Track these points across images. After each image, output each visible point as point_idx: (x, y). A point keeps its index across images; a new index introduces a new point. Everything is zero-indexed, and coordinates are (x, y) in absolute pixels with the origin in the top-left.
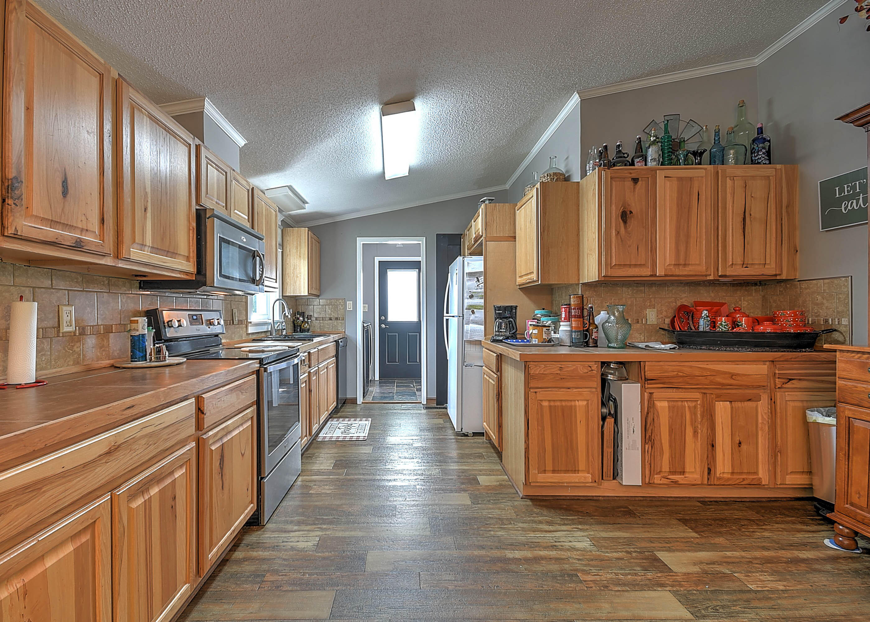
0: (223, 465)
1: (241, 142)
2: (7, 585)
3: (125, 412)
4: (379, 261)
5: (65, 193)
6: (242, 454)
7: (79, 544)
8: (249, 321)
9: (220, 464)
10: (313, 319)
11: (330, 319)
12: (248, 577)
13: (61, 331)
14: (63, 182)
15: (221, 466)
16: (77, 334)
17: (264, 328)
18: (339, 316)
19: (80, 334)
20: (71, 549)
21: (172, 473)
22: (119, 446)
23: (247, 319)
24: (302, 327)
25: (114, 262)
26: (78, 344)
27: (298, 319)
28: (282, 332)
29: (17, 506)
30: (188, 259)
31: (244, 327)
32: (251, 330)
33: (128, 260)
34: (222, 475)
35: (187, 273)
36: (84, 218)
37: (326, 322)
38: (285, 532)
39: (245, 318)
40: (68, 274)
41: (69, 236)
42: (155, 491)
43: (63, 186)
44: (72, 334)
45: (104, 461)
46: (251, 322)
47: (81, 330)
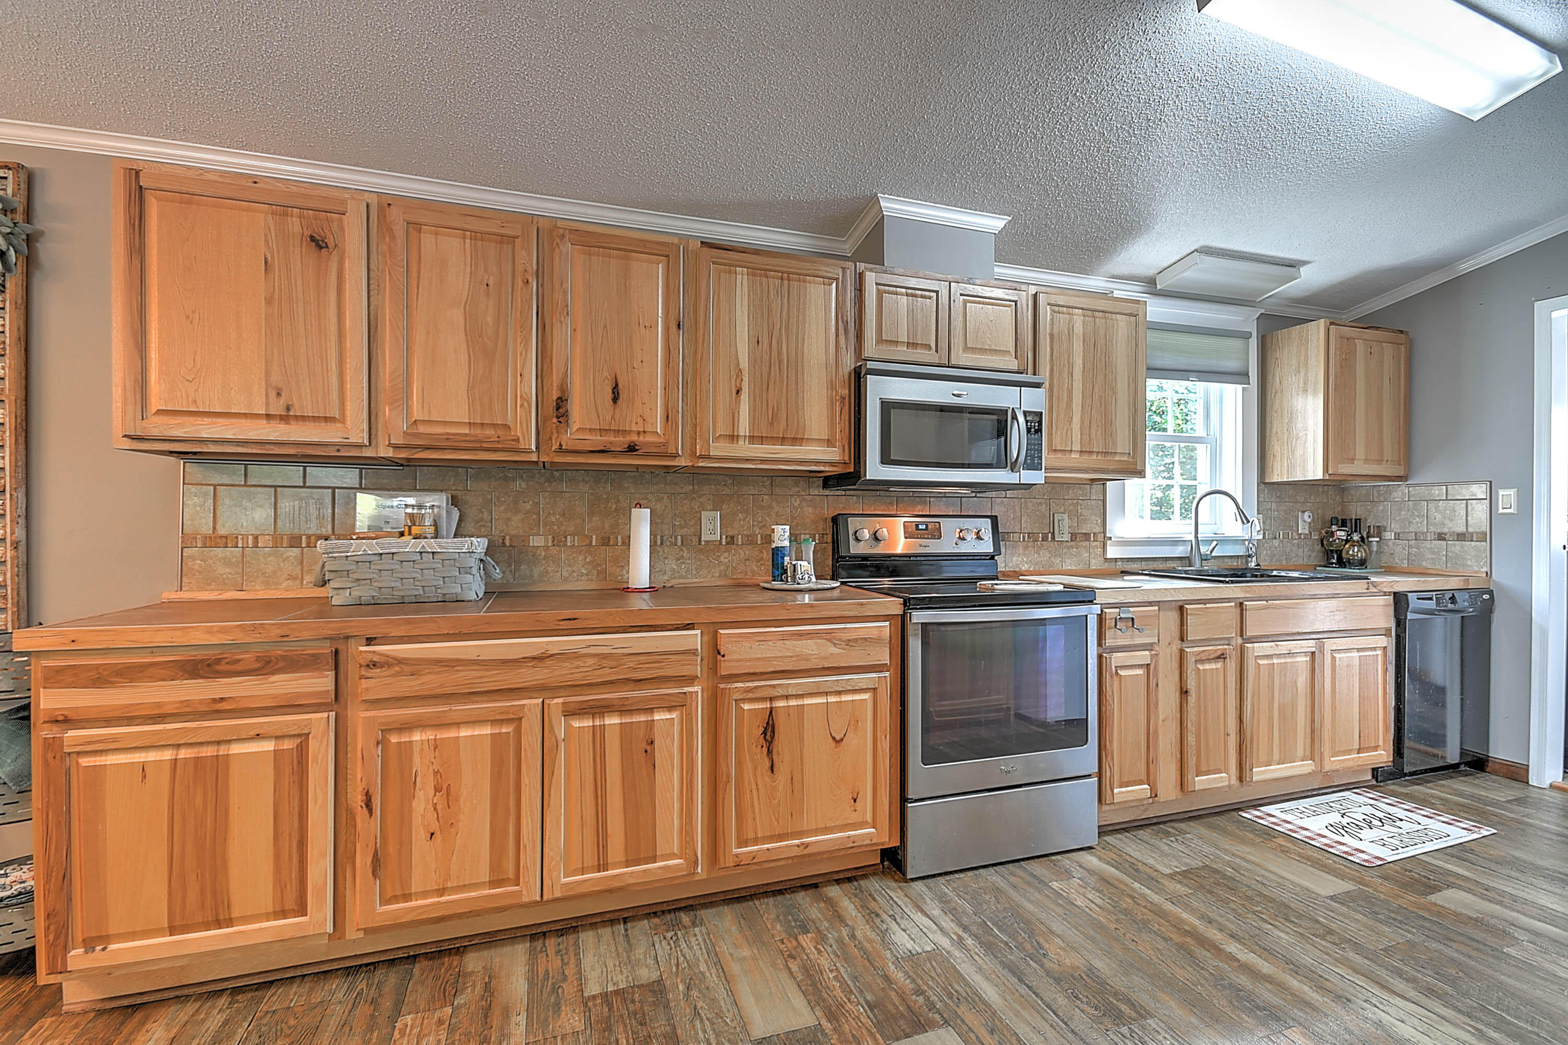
0: (773, 737)
1: (994, 223)
3: (562, 623)
5: (615, 399)
6: (834, 738)
7: (497, 731)
8: (1108, 535)
9: (765, 733)
10: (1389, 535)
11: (1441, 537)
13: (702, 539)
14: (614, 388)
15: (768, 737)
16: (724, 543)
17: (1180, 551)
18: (1470, 530)
19: (727, 543)
20: (489, 732)
21: (651, 710)
22: (552, 655)
23: (1104, 532)
24: (1344, 555)
25: (691, 461)
26: (726, 555)
27: (1332, 534)
28: (1247, 562)
30: (829, 443)
31: (1096, 547)
32: (1113, 552)
33: (708, 457)
34: (770, 752)
35: (831, 464)
36: (640, 420)
37: (1427, 544)
38: (917, 907)
39: (1098, 529)
40: (713, 477)
41: (620, 442)
42: (613, 720)
43: (614, 393)
44: (718, 543)
45: (530, 665)
46: (1110, 538)
47: (729, 539)
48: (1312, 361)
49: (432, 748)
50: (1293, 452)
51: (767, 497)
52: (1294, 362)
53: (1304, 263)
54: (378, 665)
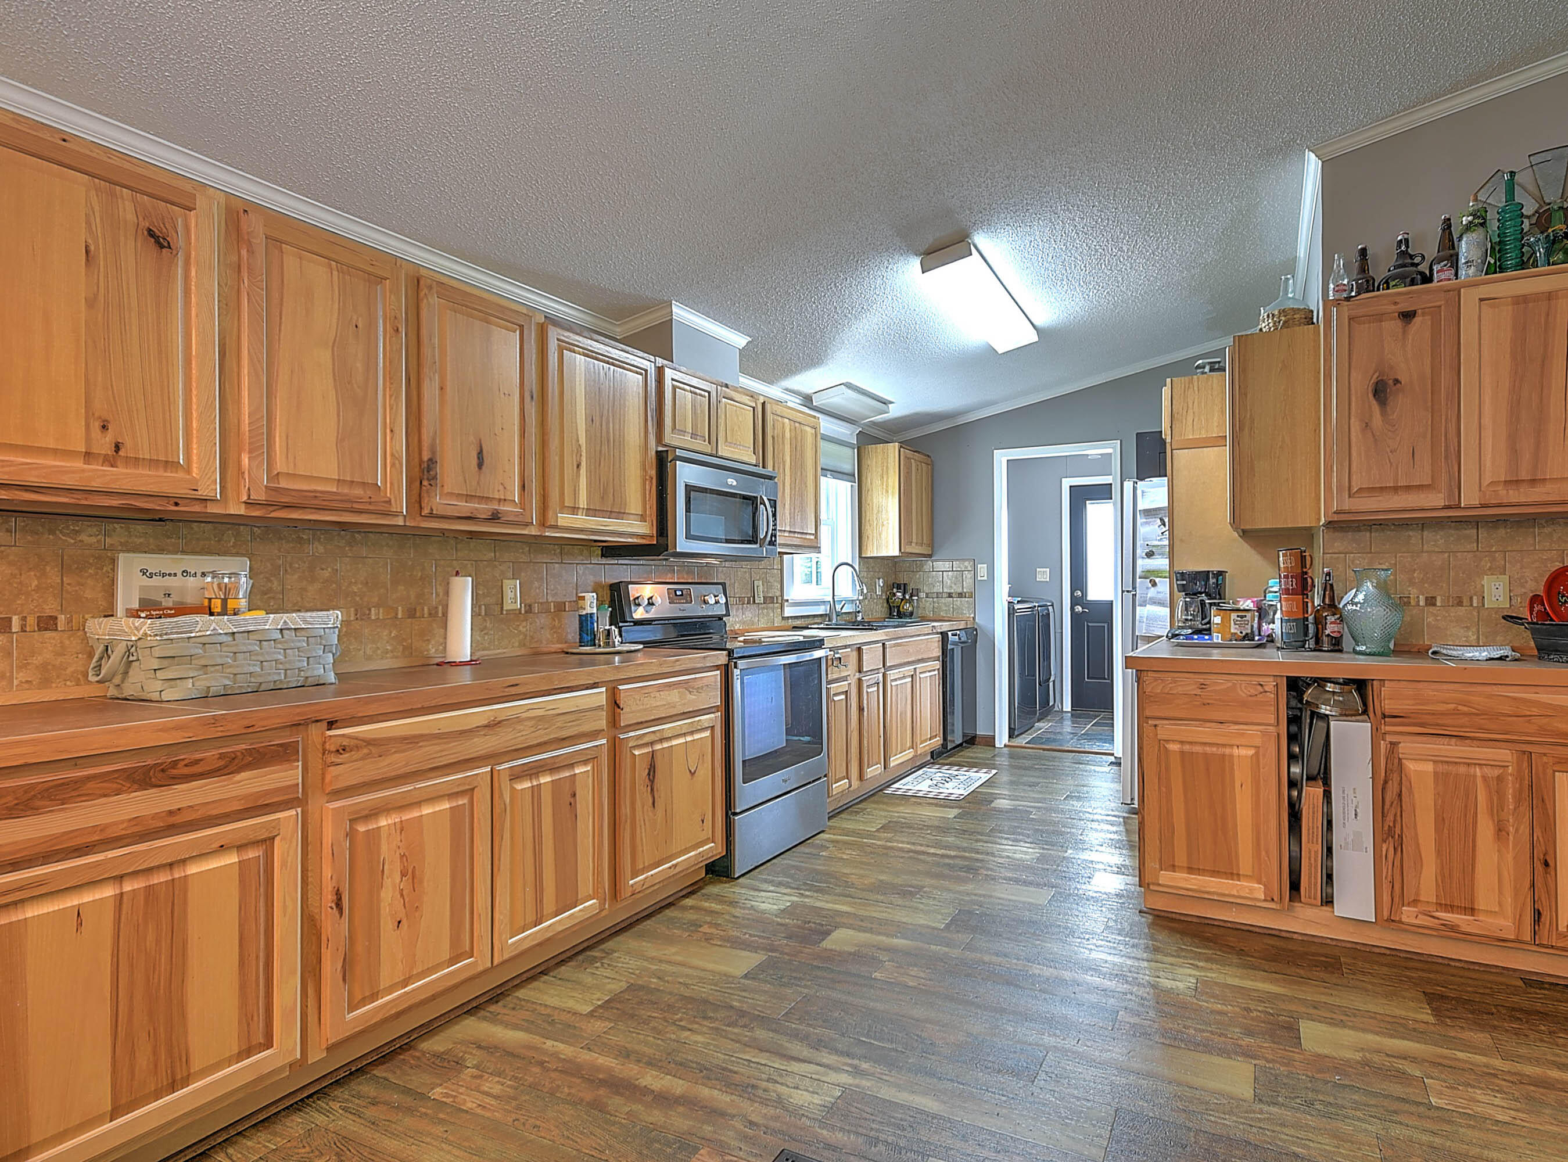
0: (654, 777)
1: (740, 341)
2: (386, 816)
3: (506, 690)
4: (1071, 487)
5: (480, 465)
6: (690, 771)
7: (454, 804)
8: (785, 598)
9: (649, 774)
10: (922, 595)
11: (950, 595)
12: (684, 924)
13: (505, 608)
14: (479, 453)
15: (651, 777)
16: (523, 612)
17: (821, 610)
18: (965, 590)
19: (526, 612)
20: (448, 806)
21: (572, 766)
22: (500, 722)
23: (782, 595)
24: (901, 609)
25: (540, 530)
26: (524, 624)
27: (894, 595)
28: (856, 617)
29: (395, 752)
30: (643, 518)
31: (777, 608)
32: (789, 612)
33: (555, 527)
34: (652, 790)
35: (642, 537)
36: (501, 488)
37: (943, 600)
38: (756, 890)
39: (778, 593)
40: (512, 544)
41: (483, 509)
42: (545, 779)
43: (479, 458)
44: (517, 612)
45: (482, 733)
46: (787, 601)
47: (527, 608)
48: (891, 471)
49: (398, 831)
50: (880, 535)
51: (557, 565)
52: (880, 470)
53: (891, 403)
54: (347, 749)
